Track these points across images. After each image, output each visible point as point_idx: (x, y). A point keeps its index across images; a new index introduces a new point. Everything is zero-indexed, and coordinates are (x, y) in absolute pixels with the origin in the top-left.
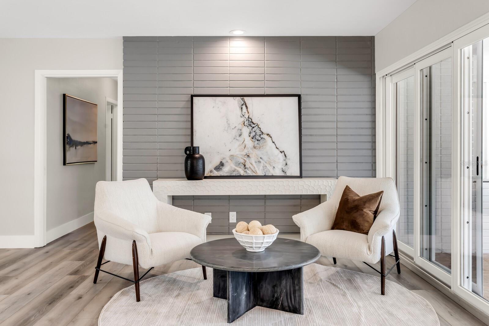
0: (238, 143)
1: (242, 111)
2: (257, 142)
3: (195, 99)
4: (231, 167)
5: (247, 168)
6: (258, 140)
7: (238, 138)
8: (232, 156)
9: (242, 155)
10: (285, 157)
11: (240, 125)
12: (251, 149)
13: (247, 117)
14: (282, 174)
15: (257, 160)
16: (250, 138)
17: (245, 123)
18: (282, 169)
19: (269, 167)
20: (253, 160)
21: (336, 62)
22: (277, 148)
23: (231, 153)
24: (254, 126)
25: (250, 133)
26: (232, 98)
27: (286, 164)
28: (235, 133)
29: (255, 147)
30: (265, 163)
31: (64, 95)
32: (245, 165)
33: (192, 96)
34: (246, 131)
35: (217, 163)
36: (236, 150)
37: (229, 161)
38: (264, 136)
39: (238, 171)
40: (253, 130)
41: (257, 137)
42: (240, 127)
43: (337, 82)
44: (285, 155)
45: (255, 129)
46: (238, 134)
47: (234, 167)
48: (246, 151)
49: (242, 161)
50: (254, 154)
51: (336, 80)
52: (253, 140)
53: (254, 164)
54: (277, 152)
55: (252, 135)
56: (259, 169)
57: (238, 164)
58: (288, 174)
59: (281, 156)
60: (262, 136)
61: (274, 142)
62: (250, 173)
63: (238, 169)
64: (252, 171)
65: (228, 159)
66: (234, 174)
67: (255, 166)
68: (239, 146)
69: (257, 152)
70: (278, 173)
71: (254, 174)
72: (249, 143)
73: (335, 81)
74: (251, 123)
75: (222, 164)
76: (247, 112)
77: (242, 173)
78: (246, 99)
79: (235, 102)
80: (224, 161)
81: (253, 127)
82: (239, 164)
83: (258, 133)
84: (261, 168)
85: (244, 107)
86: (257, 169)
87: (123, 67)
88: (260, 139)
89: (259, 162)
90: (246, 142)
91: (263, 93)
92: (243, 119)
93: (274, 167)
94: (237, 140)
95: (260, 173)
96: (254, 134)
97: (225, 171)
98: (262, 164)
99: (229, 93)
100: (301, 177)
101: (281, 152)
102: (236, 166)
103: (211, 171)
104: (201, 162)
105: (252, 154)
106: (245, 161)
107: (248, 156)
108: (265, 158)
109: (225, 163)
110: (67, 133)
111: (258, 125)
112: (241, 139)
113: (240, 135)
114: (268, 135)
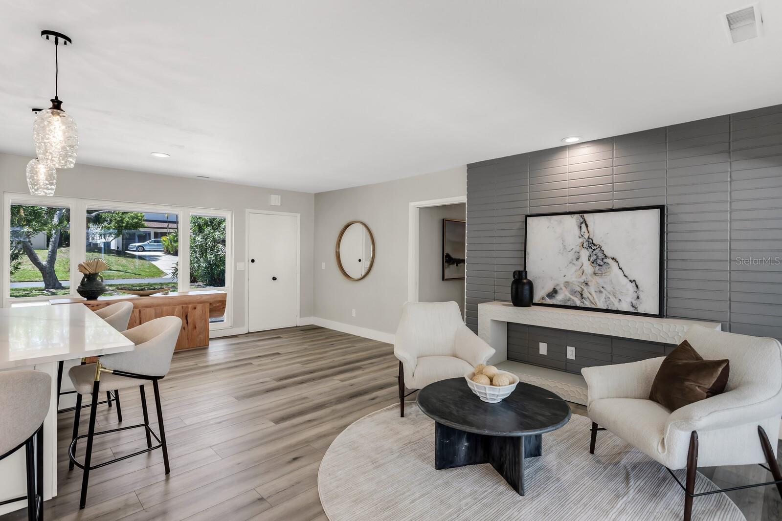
0: (574, 268)
1: (580, 230)
2: (598, 267)
3: (530, 220)
4: (565, 295)
5: (585, 298)
6: (599, 265)
7: (575, 262)
8: (567, 284)
9: (579, 282)
10: (636, 287)
11: (578, 247)
12: (591, 275)
13: (586, 237)
14: (632, 310)
15: (598, 290)
16: (589, 262)
17: (584, 245)
18: (632, 303)
19: (612, 299)
20: (592, 289)
21: (730, 153)
22: (625, 276)
23: (566, 279)
24: (595, 248)
25: (590, 256)
26: (569, 216)
27: (638, 298)
28: (571, 256)
29: (595, 274)
30: (608, 294)
31: (443, 220)
32: (582, 295)
33: (527, 216)
34: (585, 254)
35: (549, 288)
36: (573, 277)
37: (564, 288)
38: (609, 261)
39: (573, 301)
40: (594, 252)
41: (599, 262)
42: (577, 249)
43: (730, 182)
44: (637, 286)
45: (597, 251)
46: (574, 258)
47: (569, 295)
48: (584, 278)
49: (579, 289)
50: (594, 282)
51: (729, 179)
52: (593, 265)
53: (593, 293)
54: (626, 280)
55: (592, 259)
56: (599, 300)
57: (574, 293)
58: (640, 311)
59: (631, 287)
60: (605, 260)
61: (621, 269)
62: (588, 304)
63: (573, 298)
64: (591, 302)
65: (562, 286)
66: (569, 304)
67: (595, 297)
68: (576, 271)
69: (597, 279)
70: (626, 307)
71: (593, 306)
72: (588, 268)
73: (728, 181)
74: (591, 244)
75: (555, 292)
76: (586, 232)
77: (578, 303)
78: (586, 215)
79: (571, 222)
80: (557, 288)
81: (594, 250)
82: (575, 292)
83: (600, 255)
84: (603, 299)
85: (583, 226)
86: (597, 300)
87: (467, 193)
88: (602, 263)
89: (601, 292)
90: (584, 267)
91: (610, 207)
92: (581, 240)
93: (620, 300)
94: (573, 264)
95: (601, 306)
96: (595, 257)
97: (559, 299)
98: (604, 295)
99: (568, 210)
100: (661, 315)
101: (630, 281)
102: (571, 294)
103: (543, 298)
104: (527, 287)
105: (592, 281)
106: (583, 290)
107: (586, 283)
108: (609, 288)
109: (558, 290)
110: (446, 252)
111: (600, 247)
112: (578, 263)
113: (578, 259)
114: (613, 259)
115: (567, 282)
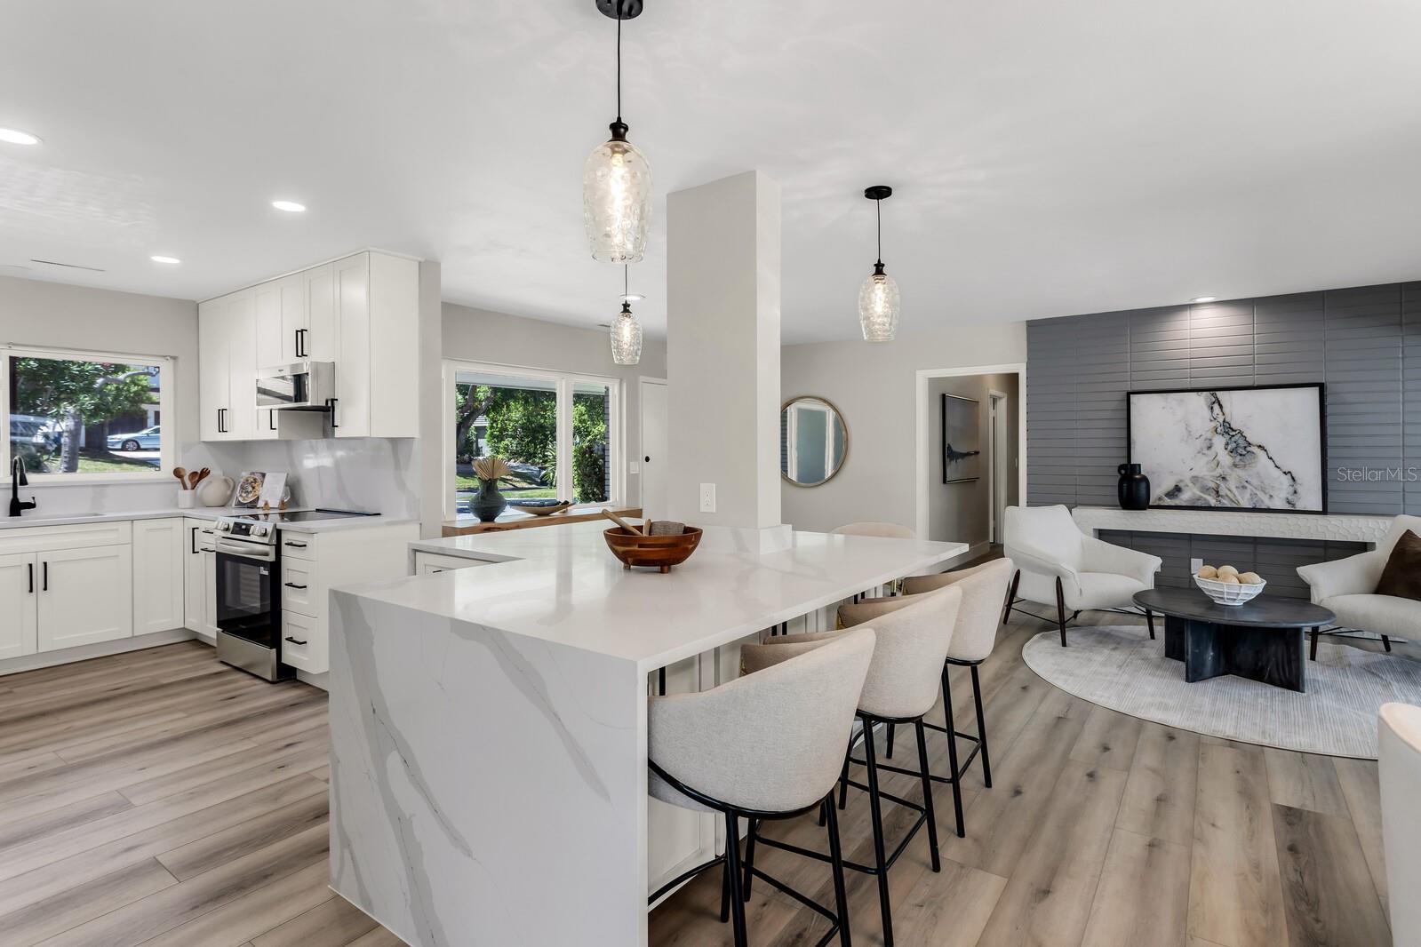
0: (1205, 459)
1: (1212, 412)
2: (1239, 457)
3: (1134, 398)
4: (1194, 494)
5: (1222, 496)
6: (1241, 455)
7: (1205, 451)
8: (1195, 479)
9: (1213, 476)
10: (1291, 480)
11: (1209, 432)
12: (1229, 467)
13: (1221, 420)
14: (1288, 507)
15: (1240, 486)
16: (1226, 452)
17: (1219, 430)
18: (1288, 499)
19: (1261, 495)
20: (1232, 484)
21: (1401, 325)
22: (1276, 466)
23: (1193, 473)
24: (1234, 433)
25: (1227, 444)
26: (1195, 393)
27: (1295, 492)
28: (1199, 444)
29: (1235, 465)
30: (1254, 490)
32: (1217, 492)
33: (1129, 394)
34: (1219, 442)
35: (1168, 485)
36: (1202, 468)
37: (1191, 485)
38: (1253, 449)
39: (1205, 499)
40: (1233, 439)
41: (1240, 450)
42: (1209, 435)
43: (1403, 358)
44: (1293, 478)
45: (1236, 437)
46: (1205, 446)
47: (1198, 493)
48: (1219, 471)
49: (1213, 485)
50: (1234, 477)
51: (1401, 356)
52: (1232, 455)
53: (1234, 490)
54: (1278, 473)
55: (1229, 447)
56: (1243, 498)
57: (1206, 489)
58: (1299, 507)
59: (1286, 480)
60: (1248, 449)
61: (1271, 458)
62: (1227, 503)
63: (1206, 496)
64: (1231, 500)
65: (1188, 481)
66: (1199, 504)
67: (1236, 493)
68: (1207, 463)
69: (1239, 472)
70: (1279, 503)
71: (1235, 506)
72: (1225, 459)
73: (1399, 358)
74: (1228, 429)
75: (1177, 490)
76: (1221, 413)
77: (1213, 502)
78: (1218, 394)
79: (1199, 401)
80: (1180, 485)
81: (1233, 436)
82: (1208, 489)
83: (1241, 442)
84: (1247, 496)
85: (1216, 406)
86: (1239, 498)
87: (1026, 360)
88: (1244, 452)
89: (1244, 487)
90: (1219, 458)
91: (1250, 383)
92: (1213, 424)
93: (1271, 496)
94: (1204, 454)
95: (1245, 504)
96: (1234, 445)
97: (1184, 498)
98: (1248, 491)
99: (1189, 386)
100: (1324, 512)
101: (1285, 473)
102: (1202, 492)
103: (1160, 499)
104: (1143, 485)
105: (1230, 475)
106: (1218, 486)
107: (1223, 478)
108: (1255, 481)
109: (1183, 488)
111: (1240, 432)
112: (1211, 453)
113: (1209, 448)
114: (1259, 446)
115: (1194, 477)
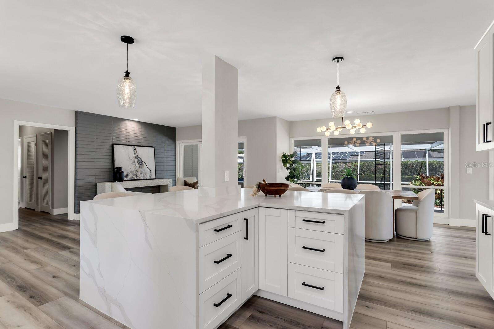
0: (133, 166)
1: (134, 152)
2: (140, 165)
3: (114, 146)
4: (131, 176)
5: (137, 176)
9: (135, 171)
11: (134, 158)
16: (138, 164)
18: (150, 176)
19: (145, 175)
20: (139, 173)
21: (165, 136)
22: (147, 167)
25: (138, 161)
26: (130, 146)
27: (151, 174)
28: (132, 161)
29: (140, 167)
33: (113, 144)
34: (136, 160)
35: (125, 174)
36: (133, 169)
37: (130, 173)
38: (143, 163)
41: (141, 163)
43: (165, 143)
44: (151, 171)
46: (133, 162)
48: (137, 169)
49: (135, 173)
50: (140, 170)
53: (139, 174)
54: (148, 169)
57: (134, 175)
58: (151, 178)
59: (149, 171)
61: (146, 165)
62: (138, 178)
63: (134, 176)
65: (130, 172)
66: (132, 179)
70: (148, 178)
71: (140, 179)
72: (138, 166)
74: (138, 157)
75: (127, 175)
76: (136, 153)
77: (136, 178)
78: (135, 147)
79: (132, 149)
83: (141, 161)
84: (142, 176)
85: (135, 150)
86: (140, 176)
90: (136, 165)
91: (141, 145)
92: (135, 156)
93: (147, 176)
95: (142, 178)
97: (129, 178)
98: (142, 174)
99: (128, 144)
100: (155, 179)
107: (137, 171)
108: (143, 172)
111: (140, 158)
112: (134, 164)
113: (134, 162)
114: (144, 162)
115: (131, 171)
